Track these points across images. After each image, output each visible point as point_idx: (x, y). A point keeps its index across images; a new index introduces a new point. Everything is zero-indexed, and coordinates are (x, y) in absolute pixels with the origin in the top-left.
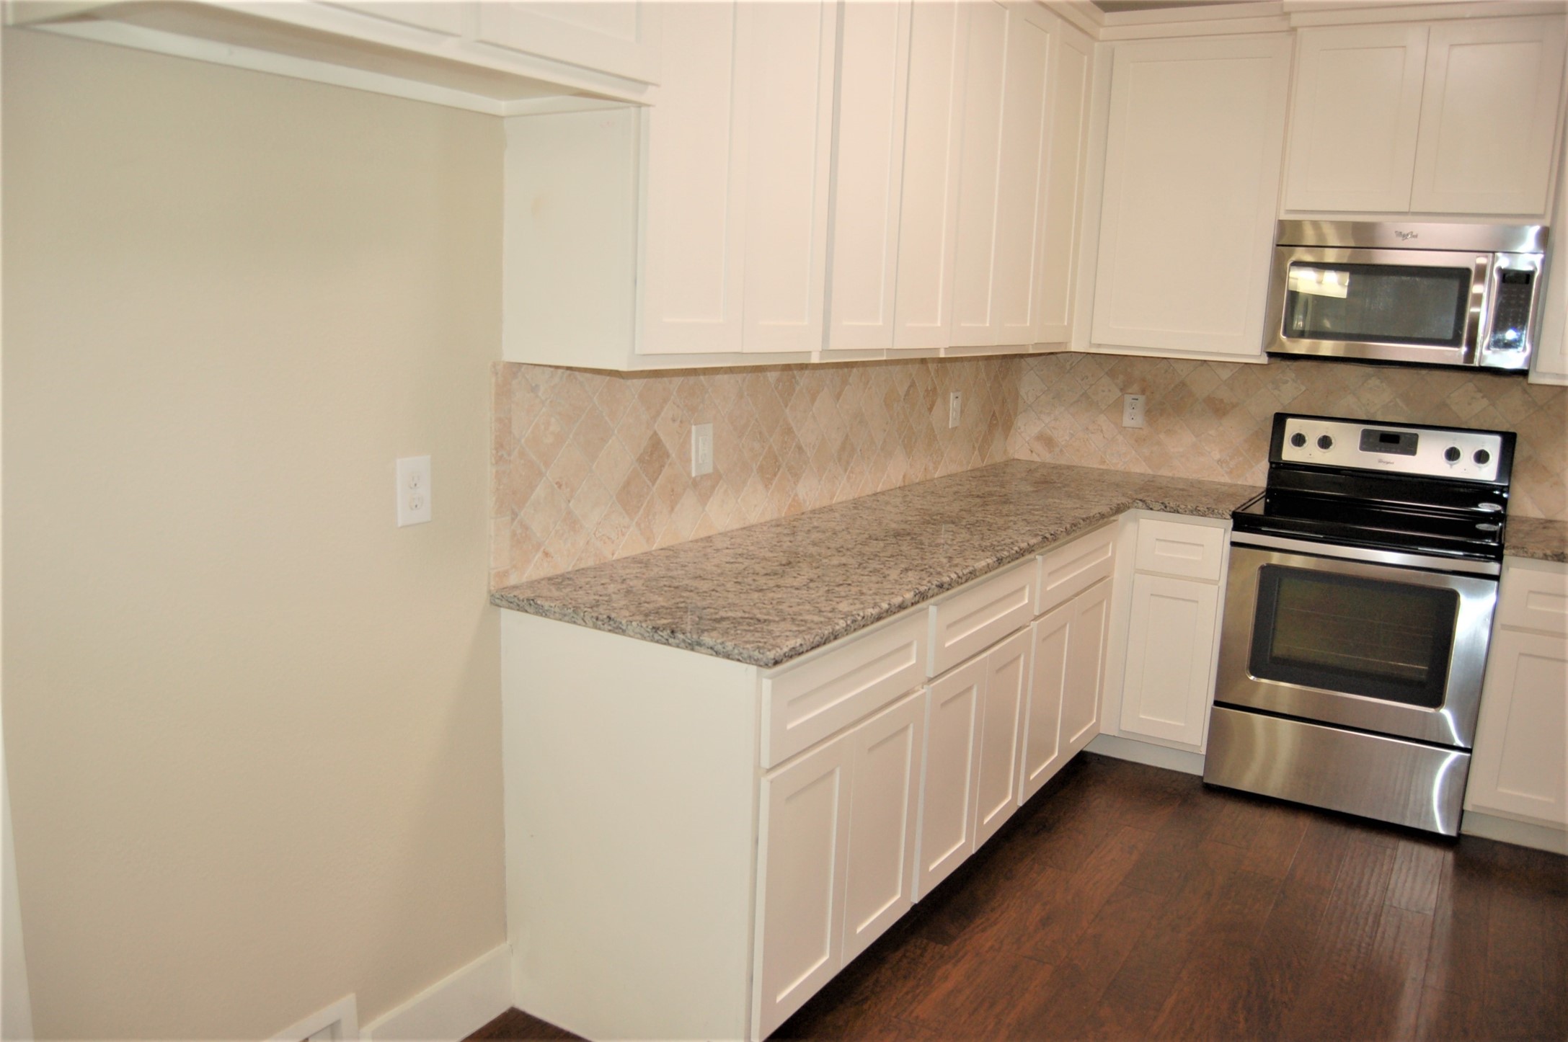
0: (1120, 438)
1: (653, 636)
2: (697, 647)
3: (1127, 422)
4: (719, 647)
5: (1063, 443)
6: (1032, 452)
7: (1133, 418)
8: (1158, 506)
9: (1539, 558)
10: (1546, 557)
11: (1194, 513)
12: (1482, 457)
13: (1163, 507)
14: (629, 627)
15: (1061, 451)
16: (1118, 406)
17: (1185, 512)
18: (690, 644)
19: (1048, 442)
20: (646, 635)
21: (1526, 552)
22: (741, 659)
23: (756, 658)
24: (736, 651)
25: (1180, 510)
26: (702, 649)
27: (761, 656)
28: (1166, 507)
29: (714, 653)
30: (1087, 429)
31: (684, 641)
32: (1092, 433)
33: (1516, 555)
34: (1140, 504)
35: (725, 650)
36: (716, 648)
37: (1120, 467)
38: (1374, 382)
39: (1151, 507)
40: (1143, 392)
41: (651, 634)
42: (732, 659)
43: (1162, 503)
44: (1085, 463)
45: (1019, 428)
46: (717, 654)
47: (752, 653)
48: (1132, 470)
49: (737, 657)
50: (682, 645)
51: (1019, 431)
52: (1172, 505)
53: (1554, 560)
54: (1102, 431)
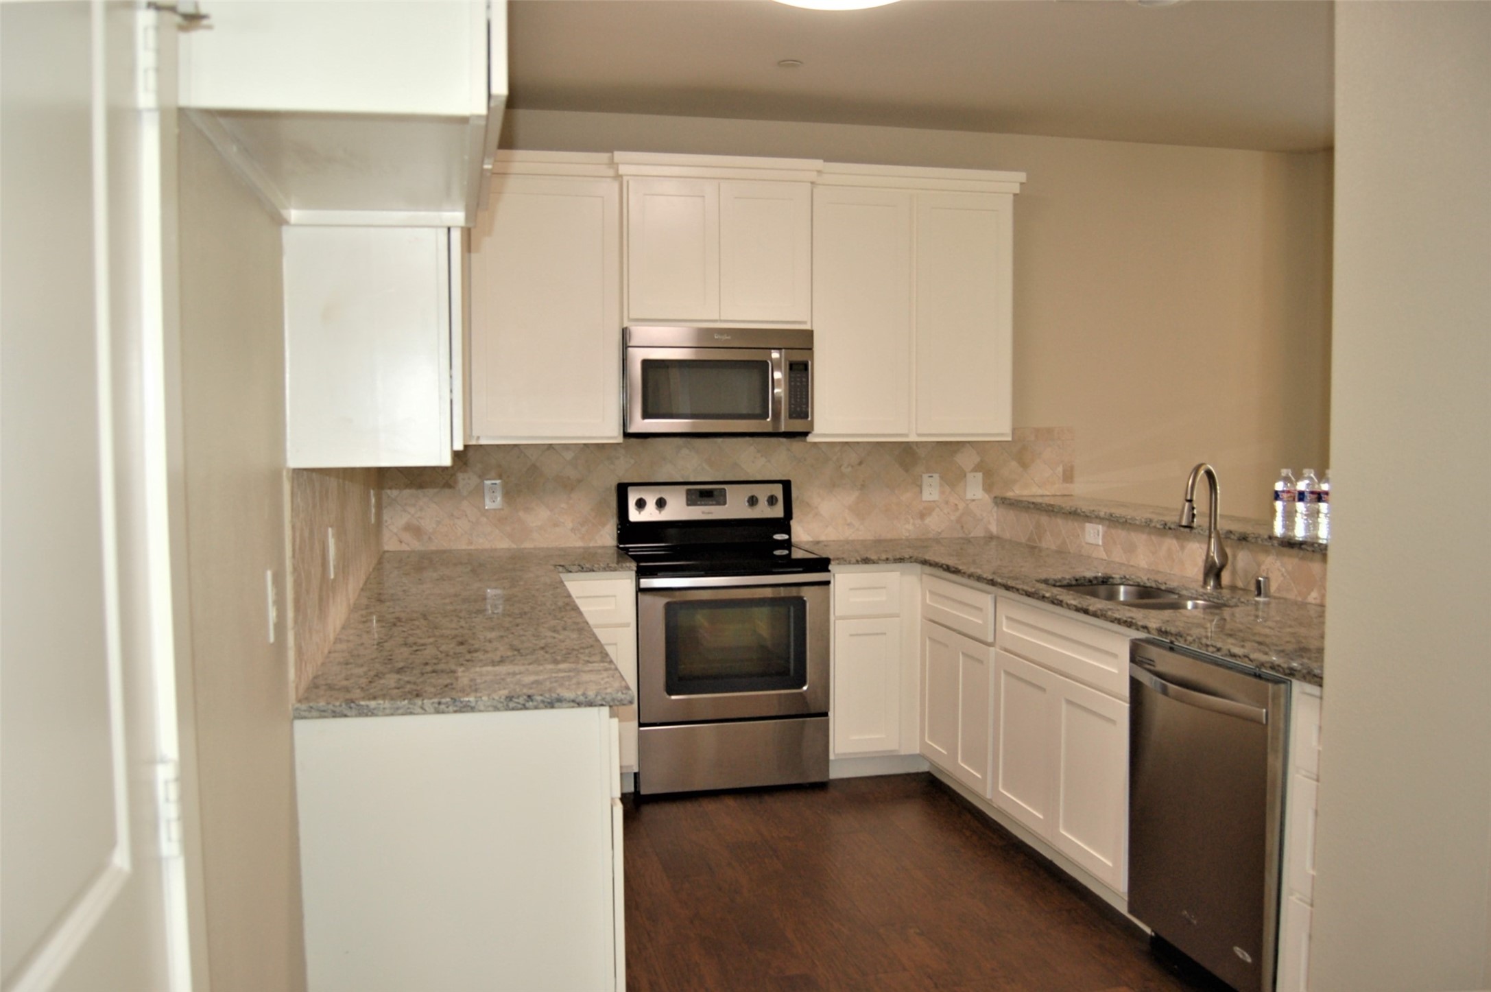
0: (484, 520)
1: (507, 705)
2: (557, 704)
3: (489, 505)
4: (582, 699)
5: (431, 531)
6: (401, 542)
7: (493, 502)
8: (576, 568)
9: (854, 564)
10: (857, 562)
11: (607, 569)
12: (772, 501)
13: (580, 568)
14: (479, 703)
15: (430, 538)
16: (479, 491)
17: (599, 570)
18: (549, 703)
19: (416, 531)
20: (500, 705)
21: (845, 561)
22: (604, 703)
23: (619, 699)
24: (599, 698)
25: (595, 569)
26: (564, 704)
27: (623, 697)
28: (582, 568)
29: (576, 705)
30: (452, 515)
31: (543, 702)
32: (458, 518)
33: (839, 564)
34: (561, 569)
35: (587, 700)
36: (578, 700)
37: (487, 546)
38: (685, 451)
39: (570, 570)
40: (500, 477)
41: (505, 703)
42: (595, 706)
43: (579, 565)
44: (454, 546)
45: (386, 521)
46: (579, 705)
47: (615, 696)
48: (498, 547)
49: (600, 703)
50: (541, 705)
51: (386, 524)
52: (588, 565)
53: (863, 564)
54: (466, 516)
